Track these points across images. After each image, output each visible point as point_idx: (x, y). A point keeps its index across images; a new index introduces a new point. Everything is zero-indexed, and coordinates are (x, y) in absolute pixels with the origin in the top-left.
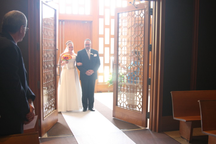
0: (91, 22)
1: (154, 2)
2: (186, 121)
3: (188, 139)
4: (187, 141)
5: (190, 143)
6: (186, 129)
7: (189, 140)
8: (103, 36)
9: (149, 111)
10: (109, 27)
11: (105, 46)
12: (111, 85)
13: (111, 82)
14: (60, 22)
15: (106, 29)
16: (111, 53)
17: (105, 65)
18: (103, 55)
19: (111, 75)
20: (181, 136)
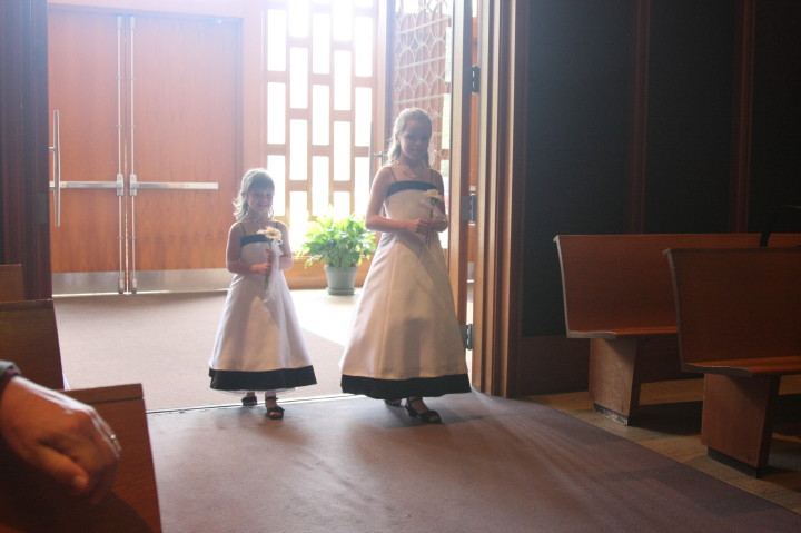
0: (236, 24)
2: (619, 337)
3: (622, 409)
4: (619, 419)
5: (630, 424)
6: (614, 374)
7: (627, 413)
8: (284, 78)
9: (469, 320)
10: (307, 43)
11: (292, 114)
12: (315, 262)
13: (315, 248)
14: (119, 19)
15: (293, 50)
16: (314, 143)
17: (292, 186)
18: (283, 150)
19: (313, 222)
20: (597, 402)
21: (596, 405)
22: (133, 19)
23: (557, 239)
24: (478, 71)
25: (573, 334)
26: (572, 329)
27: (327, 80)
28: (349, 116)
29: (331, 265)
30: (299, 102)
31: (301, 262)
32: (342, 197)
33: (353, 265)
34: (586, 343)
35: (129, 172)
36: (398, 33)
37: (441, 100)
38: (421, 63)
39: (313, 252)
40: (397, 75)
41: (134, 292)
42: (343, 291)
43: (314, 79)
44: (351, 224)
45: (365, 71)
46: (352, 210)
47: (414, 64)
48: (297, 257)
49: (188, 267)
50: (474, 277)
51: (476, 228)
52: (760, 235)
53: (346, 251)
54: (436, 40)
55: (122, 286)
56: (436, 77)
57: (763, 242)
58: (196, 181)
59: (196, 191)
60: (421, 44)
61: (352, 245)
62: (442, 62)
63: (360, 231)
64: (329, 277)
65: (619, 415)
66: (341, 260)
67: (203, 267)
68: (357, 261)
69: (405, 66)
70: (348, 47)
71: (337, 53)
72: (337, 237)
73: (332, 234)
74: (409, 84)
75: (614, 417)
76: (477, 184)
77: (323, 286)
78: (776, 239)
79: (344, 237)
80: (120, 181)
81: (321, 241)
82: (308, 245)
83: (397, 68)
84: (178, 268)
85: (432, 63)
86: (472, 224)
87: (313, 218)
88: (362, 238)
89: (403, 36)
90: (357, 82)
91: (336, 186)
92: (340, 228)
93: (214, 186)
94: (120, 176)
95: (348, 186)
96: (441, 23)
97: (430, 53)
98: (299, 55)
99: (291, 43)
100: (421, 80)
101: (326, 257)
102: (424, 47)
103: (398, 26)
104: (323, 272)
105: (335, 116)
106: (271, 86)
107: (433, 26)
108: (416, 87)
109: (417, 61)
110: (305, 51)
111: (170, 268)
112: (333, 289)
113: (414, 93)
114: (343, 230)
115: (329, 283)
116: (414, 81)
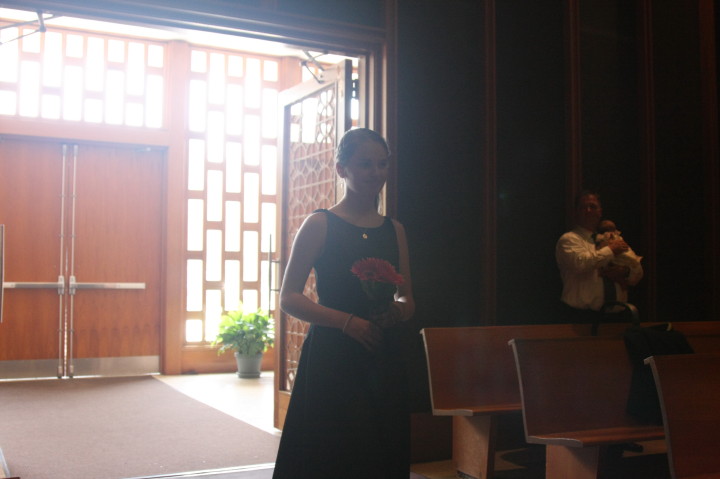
0: (162, 151)
1: (364, 61)
2: (475, 414)
3: (480, 475)
6: (473, 449)
7: (484, 478)
8: (202, 195)
10: (222, 167)
11: (209, 225)
12: (226, 350)
13: (228, 338)
14: (65, 147)
15: (210, 172)
16: (227, 250)
17: (208, 285)
18: (201, 255)
19: (225, 317)
20: (460, 470)
21: (459, 472)
22: (76, 147)
23: (423, 332)
25: (437, 412)
26: (437, 407)
27: (239, 197)
28: (257, 227)
29: (241, 352)
30: (214, 216)
31: (215, 350)
32: (250, 295)
33: (259, 353)
34: (449, 420)
35: (69, 274)
36: (292, 161)
38: (311, 185)
39: (225, 341)
40: (291, 195)
42: (251, 374)
43: (228, 197)
44: (257, 317)
45: (270, 190)
46: (259, 305)
47: (305, 186)
48: (212, 346)
49: (118, 354)
53: (253, 340)
54: (323, 166)
55: (61, 371)
57: (594, 331)
58: (127, 281)
59: (127, 291)
60: (311, 170)
61: (259, 336)
63: (266, 323)
64: (239, 363)
66: (248, 347)
67: (131, 354)
68: (263, 348)
69: (298, 188)
70: (257, 170)
71: (247, 175)
72: (245, 328)
73: (241, 326)
74: (301, 202)
77: (232, 370)
79: (251, 328)
80: (61, 282)
81: (232, 332)
82: (221, 336)
83: (291, 190)
84: (109, 356)
85: (320, 186)
87: (225, 313)
88: (267, 329)
89: (296, 163)
90: (263, 199)
91: (246, 285)
92: (248, 320)
93: (141, 286)
94: (61, 277)
95: (256, 286)
96: (326, 153)
97: (318, 177)
98: (215, 177)
99: (209, 166)
100: (310, 199)
101: (236, 345)
102: (313, 173)
103: (292, 156)
104: (234, 358)
105: (245, 227)
106: (191, 202)
107: (320, 155)
108: (306, 205)
109: (308, 183)
110: (220, 173)
111: (104, 356)
112: (242, 373)
113: (305, 210)
114: (251, 323)
115: (239, 367)
116: (305, 200)
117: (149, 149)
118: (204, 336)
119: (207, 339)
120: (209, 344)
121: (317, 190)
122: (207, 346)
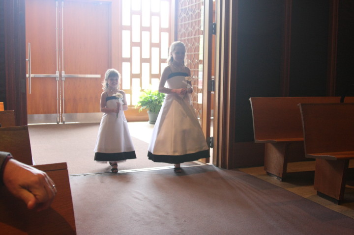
0: (108, 4)
2: (278, 143)
4: (277, 179)
5: (282, 181)
6: (276, 159)
7: (281, 176)
8: (130, 28)
9: (212, 135)
10: (140, 13)
11: (133, 44)
12: (143, 110)
13: (144, 103)
14: (57, 2)
15: (134, 16)
16: (143, 57)
17: (133, 76)
18: (129, 60)
19: (142, 92)
20: (268, 171)
21: (267, 173)
22: (63, 3)
23: (250, 99)
24: (215, 25)
25: (257, 141)
26: (257, 138)
27: (149, 29)
28: (158, 45)
29: (151, 111)
30: (136, 39)
31: (137, 110)
32: (155, 81)
34: (263, 145)
35: (61, 70)
36: (180, 8)
37: (199, 38)
38: (190, 21)
39: (142, 105)
40: (180, 27)
41: (64, 123)
43: (143, 29)
45: (166, 25)
47: (187, 22)
48: (135, 107)
49: (87, 112)
50: (214, 116)
51: (215, 94)
52: (340, 97)
53: (157, 105)
54: (197, 11)
55: (58, 120)
56: (197, 28)
57: (342, 100)
58: (91, 74)
59: (91, 78)
60: (190, 13)
61: (160, 102)
62: (199, 21)
64: (150, 116)
65: (278, 177)
66: (155, 108)
67: (94, 112)
69: (183, 23)
70: (158, 14)
71: (153, 17)
72: (153, 98)
73: (151, 97)
74: (185, 31)
75: (275, 178)
76: (215, 75)
77: (147, 120)
78: (348, 99)
79: (156, 98)
80: (57, 74)
81: (146, 100)
82: (140, 102)
83: (180, 24)
84: (83, 112)
85: (195, 22)
86: (213, 93)
87: (142, 90)
89: (182, 10)
90: (162, 30)
91: (153, 76)
92: (154, 94)
93: (99, 76)
94: (57, 72)
95: (158, 76)
96: (199, 4)
97: (194, 17)
98: (136, 18)
99: (133, 13)
100: (190, 29)
101: (148, 107)
102: (192, 14)
103: (180, 5)
104: (147, 114)
105: (152, 45)
106: (124, 32)
107: (195, 5)
108: (188, 32)
109: (188, 20)
110: (139, 16)
111: (80, 112)
112: (151, 121)
113: (187, 35)
114: (156, 95)
115: (150, 119)
116: (187, 29)
117: (101, 3)
118: (131, 103)
119: (133, 104)
120: (134, 106)
121: (194, 24)
122: (133, 108)
